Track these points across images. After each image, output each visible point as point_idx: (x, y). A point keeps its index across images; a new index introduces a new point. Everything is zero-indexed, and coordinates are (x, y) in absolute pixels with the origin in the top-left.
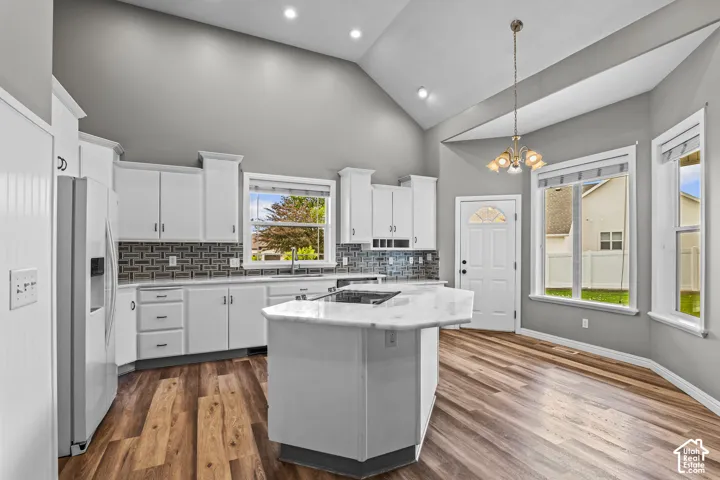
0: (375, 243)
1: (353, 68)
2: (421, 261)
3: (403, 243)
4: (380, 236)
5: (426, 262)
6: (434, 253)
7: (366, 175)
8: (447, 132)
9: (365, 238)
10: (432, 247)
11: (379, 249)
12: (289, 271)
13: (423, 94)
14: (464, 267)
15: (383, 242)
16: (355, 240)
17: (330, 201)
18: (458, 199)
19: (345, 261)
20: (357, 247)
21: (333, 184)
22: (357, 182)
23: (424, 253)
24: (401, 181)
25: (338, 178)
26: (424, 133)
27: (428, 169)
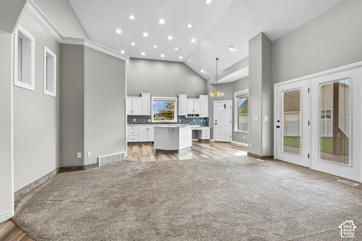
0: (188, 115)
1: (182, 64)
2: (205, 121)
3: (198, 115)
4: (190, 113)
5: (206, 121)
6: (208, 118)
7: (185, 96)
8: (211, 81)
9: (185, 114)
10: (207, 116)
11: (190, 117)
12: (164, 123)
13: (202, 71)
14: (216, 122)
15: (191, 115)
16: (182, 114)
17: (176, 103)
18: (214, 102)
19: (180, 121)
20: (184, 116)
21: (176, 98)
22: (183, 98)
23: (205, 118)
24: (197, 97)
25: (178, 97)
26: (205, 81)
27: (206, 93)
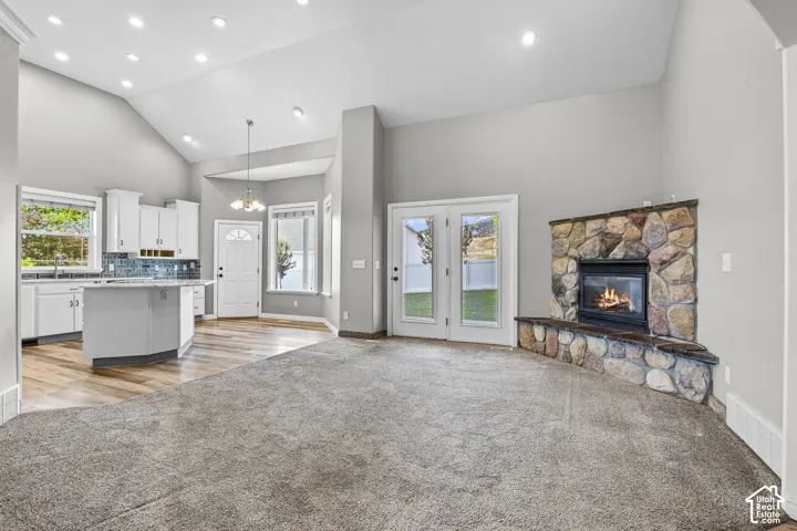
0: (143, 253)
1: (120, 101)
2: (185, 268)
3: (169, 253)
4: (147, 247)
5: (189, 269)
6: (196, 262)
7: (136, 196)
8: (210, 169)
9: (133, 248)
10: (195, 257)
11: (146, 257)
12: (51, 276)
13: (187, 139)
14: (220, 272)
15: (149, 252)
16: (123, 250)
17: (96, 216)
18: (216, 221)
19: (111, 267)
20: (124, 256)
21: (99, 201)
22: (125, 206)
23: (188, 262)
24: (166, 203)
25: (105, 196)
26: (189, 165)
27: (191, 196)
